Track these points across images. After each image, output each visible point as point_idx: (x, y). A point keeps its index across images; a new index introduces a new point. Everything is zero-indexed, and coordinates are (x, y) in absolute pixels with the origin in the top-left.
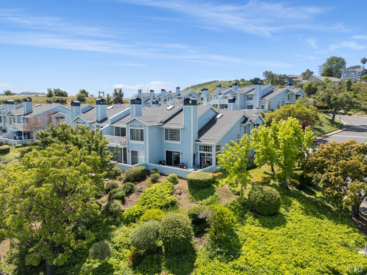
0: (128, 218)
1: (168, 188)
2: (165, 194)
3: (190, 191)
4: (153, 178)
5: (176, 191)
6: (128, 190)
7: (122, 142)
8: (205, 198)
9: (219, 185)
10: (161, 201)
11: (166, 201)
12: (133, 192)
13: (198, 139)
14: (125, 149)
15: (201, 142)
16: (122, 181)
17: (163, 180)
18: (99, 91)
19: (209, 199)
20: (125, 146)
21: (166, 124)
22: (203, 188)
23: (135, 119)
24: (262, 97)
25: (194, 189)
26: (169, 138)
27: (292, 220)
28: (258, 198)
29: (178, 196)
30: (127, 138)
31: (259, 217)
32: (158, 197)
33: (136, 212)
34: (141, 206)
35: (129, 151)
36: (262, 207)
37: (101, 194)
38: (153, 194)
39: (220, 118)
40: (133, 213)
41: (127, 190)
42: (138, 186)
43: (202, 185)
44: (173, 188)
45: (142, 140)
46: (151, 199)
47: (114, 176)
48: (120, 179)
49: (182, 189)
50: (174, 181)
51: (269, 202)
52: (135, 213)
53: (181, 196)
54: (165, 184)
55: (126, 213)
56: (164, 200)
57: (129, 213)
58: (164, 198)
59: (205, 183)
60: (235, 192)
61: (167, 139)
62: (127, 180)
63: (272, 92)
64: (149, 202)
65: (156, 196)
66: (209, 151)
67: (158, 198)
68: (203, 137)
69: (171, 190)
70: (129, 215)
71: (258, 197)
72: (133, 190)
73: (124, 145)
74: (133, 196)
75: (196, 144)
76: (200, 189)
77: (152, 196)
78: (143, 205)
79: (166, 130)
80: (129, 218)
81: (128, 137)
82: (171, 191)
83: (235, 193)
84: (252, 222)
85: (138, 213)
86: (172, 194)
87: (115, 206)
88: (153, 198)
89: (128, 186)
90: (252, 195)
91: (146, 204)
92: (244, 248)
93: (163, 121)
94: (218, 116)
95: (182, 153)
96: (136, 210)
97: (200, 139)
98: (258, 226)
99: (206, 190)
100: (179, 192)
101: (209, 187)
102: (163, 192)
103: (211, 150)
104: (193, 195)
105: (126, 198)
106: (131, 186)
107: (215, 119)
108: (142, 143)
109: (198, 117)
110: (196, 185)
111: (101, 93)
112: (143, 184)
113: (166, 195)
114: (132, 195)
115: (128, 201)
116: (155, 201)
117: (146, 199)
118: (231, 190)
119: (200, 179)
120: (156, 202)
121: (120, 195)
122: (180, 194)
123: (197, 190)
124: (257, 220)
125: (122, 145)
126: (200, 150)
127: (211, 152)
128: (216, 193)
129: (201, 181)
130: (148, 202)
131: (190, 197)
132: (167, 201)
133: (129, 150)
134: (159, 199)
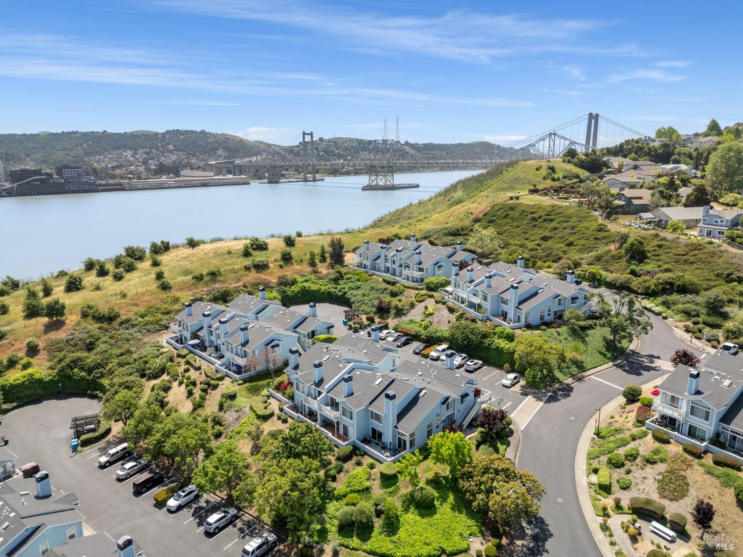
0: (337, 496)
1: (366, 474)
3: (380, 480)
4: (357, 460)
5: (372, 476)
7: (336, 416)
8: (390, 488)
10: (360, 486)
11: (363, 487)
12: (342, 471)
13: (396, 425)
15: (398, 428)
16: (335, 457)
17: (367, 460)
18: (304, 132)
19: (392, 489)
21: (370, 407)
22: (389, 479)
24: (520, 303)
25: (383, 479)
26: (374, 419)
29: (373, 482)
30: (339, 413)
31: (418, 509)
32: (358, 482)
33: (343, 492)
34: (346, 488)
35: (341, 425)
36: (421, 503)
38: (355, 479)
39: (422, 397)
40: (341, 493)
41: (338, 469)
42: (346, 466)
43: (389, 477)
44: (370, 474)
45: (351, 419)
48: (334, 455)
49: (376, 476)
50: (372, 467)
51: (424, 500)
54: (365, 470)
55: (336, 492)
56: (362, 485)
57: (338, 492)
59: (391, 476)
61: (372, 418)
62: (338, 459)
63: (536, 294)
64: (352, 485)
66: (404, 438)
68: (400, 423)
69: (368, 476)
70: (338, 494)
72: (342, 469)
73: (337, 419)
74: (342, 474)
75: (395, 429)
76: (387, 480)
77: (354, 481)
78: (348, 487)
79: (371, 412)
84: (413, 512)
86: (368, 479)
88: (354, 483)
89: (339, 465)
91: (350, 487)
92: (401, 530)
93: (370, 402)
94: (421, 394)
95: (383, 433)
97: (398, 425)
98: (416, 515)
100: (373, 479)
102: (361, 478)
103: (406, 438)
104: (382, 483)
105: (337, 475)
106: (341, 466)
107: (418, 397)
108: (351, 421)
110: (385, 476)
111: (308, 134)
112: (350, 464)
113: (364, 481)
115: (338, 479)
116: (356, 485)
117: (350, 482)
121: (332, 474)
124: (416, 511)
125: (335, 418)
126: (398, 434)
128: (398, 484)
129: (389, 475)
131: (380, 484)
133: (341, 422)
134: (358, 484)
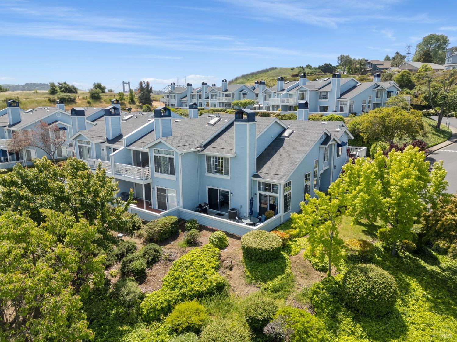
0: (148, 314)
1: (212, 259)
2: (207, 270)
3: (246, 265)
4: (189, 238)
5: (225, 262)
6: (151, 258)
7: (143, 176)
8: (271, 279)
9: (292, 253)
10: (201, 283)
11: (209, 284)
12: (158, 261)
13: (257, 172)
14: (148, 186)
15: (261, 177)
16: (143, 240)
17: (205, 238)
18: (123, 82)
19: (277, 281)
20: (147, 182)
21: (207, 148)
22: (267, 261)
23: (160, 142)
24: (342, 95)
25: (252, 263)
26: (213, 170)
27: (414, 324)
28: (360, 290)
29: (228, 272)
30: (150, 169)
31: (361, 318)
32: (195, 275)
33: (162, 303)
34: (169, 291)
35: (153, 188)
36: (368, 305)
37: (110, 262)
38: (189, 270)
39: (288, 137)
40: (156, 305)
41: (149, 258)
42: (166, 250)
43: (266, 256)
44: (220, 257)
45: (172, 173)
46: (185, 280)
47: (131, 230)
48: (140, 235)
49: (234, 260)
50: (221, 244)
51: (379, 297)
52: (160, 305)
53: (232, 273)
54: (208, 251)
55: (146, 305)
56: (206, 281)
57: (151, 304)
58: (206, 278)
59: (271, 254)
60: (317, 265)
61: (209, 171)
62: (150, 240)
63: (355, 87)
64: (183, 284)
65: (193, 273)
66: (273, 192)
67: (196, 277)
68: (263, 170)
69: (217, 261)
70: (151, 309)
71: (360, 287)
72: (158, 257)
73: (145, 179)
74: (158, 267)
75: (253, 180)
76: (262, 263)
77: (187, 274)
78: (173, 289)
79: (209, 158)
80: (151, 312)
81: (151, 167)
82: (217, 263)
83: (317, 268)
84: (350, 329)
85: (165, 304)
86: (217, 268)
87: (128, 294)
88: (188, 278)
89: (151, 251)
90: (350, 284)
91: (177, 288)
93: (204, 144)
94: (286, 134)
95: (232, 194)
96: (162, 299)
97: (259, 173)
98: (362, 337)
99: (271, 265)
100: (229, 266)
101: (276, 258)
102: (203, 266)
103: (277, 190)
104: (251, 271)
105: (147, 270)
106: (155, 251)
107: (282, 138)
108: (172, 177)
109: (257, 138)
110: (256, 256)
111: (126, 83)
112: (173, 247)
113: (209, 272)
114: (157, 265)
115: (151, 276)
116: (192, 283)
117: (177, 279)
118: (310, 261)
119: (263, 248)
120: (193, 285)
121: (138, 267)
122: (231, 269)
123: (258, 263)
124: (358, 326)
125: (142, 179)
126: (260, 189)
127: (277, 193)
128: (288, 270)
129: (264, 251)
130: (180, 285)
131: (246, 274)
132: (211, 282)
133: (153, 186)
134: (197, 279)
